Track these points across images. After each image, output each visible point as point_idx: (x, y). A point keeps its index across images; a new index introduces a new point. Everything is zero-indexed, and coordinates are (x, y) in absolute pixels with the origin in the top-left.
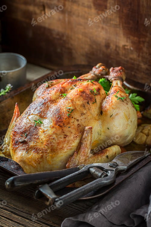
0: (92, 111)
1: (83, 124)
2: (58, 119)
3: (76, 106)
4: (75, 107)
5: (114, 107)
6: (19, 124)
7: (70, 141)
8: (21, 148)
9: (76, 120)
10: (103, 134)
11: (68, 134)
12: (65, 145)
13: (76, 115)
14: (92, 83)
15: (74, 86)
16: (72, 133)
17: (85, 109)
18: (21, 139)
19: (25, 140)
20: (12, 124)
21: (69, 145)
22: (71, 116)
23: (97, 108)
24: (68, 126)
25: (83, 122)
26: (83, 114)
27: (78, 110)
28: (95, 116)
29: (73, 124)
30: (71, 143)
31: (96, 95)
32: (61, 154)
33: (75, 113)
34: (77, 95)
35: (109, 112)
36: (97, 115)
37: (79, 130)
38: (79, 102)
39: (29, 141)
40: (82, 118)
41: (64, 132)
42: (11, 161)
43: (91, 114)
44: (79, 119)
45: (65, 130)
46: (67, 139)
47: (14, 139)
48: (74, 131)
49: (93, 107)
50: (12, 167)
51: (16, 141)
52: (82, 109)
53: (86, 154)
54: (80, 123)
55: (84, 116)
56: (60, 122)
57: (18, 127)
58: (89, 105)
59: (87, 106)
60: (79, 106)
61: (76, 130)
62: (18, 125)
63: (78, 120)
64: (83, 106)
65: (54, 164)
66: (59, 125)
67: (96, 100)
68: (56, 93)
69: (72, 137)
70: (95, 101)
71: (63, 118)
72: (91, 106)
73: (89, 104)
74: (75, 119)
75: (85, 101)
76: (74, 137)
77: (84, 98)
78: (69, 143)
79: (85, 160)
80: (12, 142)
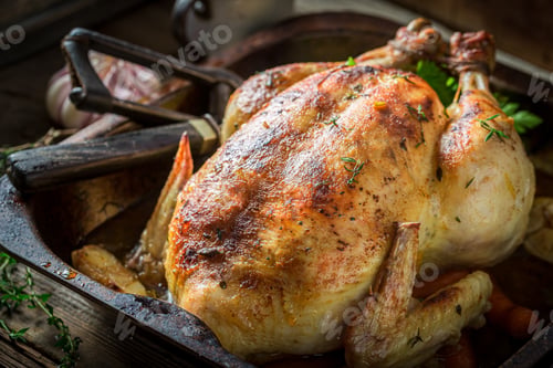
0: (414, 168)
1: (391, 209)
2: (319, 193)
3: (370, 155)
4: (367, 157)
5: (477, 158)
6: (199, 201)
7: (357, 262)
8: (203, 272)
9: (371, 198)
10: (439, 233)
11: (350, 239)
12: (341, 269)
13: (371, 183)
14: (407, 80)
15: (357, 88)
16: (360, 235)
17: (395, 164)
18: (204, 245)
19: (218, 248)
20: (167, 193)
21: (352, 273)
22: (358, 186)
23: (428, 160)
24: (350, 214)
25: (389, 202)
26: (389, 179)
27: (376, 165)
28: (421, 183)
29: (364, 210)
30: (358, 267)
31: (423, 119)
32: (328, 298)
33: (370, 177)
34: (371, 118)
35: (461, 172)
36: (428, 180)
37: (381, 229)
38: (378, 143)
39: (231, 255)
40: (386, 190)
41: (339, 232)
42: (181, 313)
43: (411, 178)
44: (380, 193)
45: (342, 228)
46: (346, 253)
47: (182, 244)
48: (365, 231)
49: (417, 158)
50: (185, 330)
51: (188, 250)
52: (386, 162)
53: (400, 303)
54: (382, 208)
55: (392, 186)
56: (324, 201)
57: (196, 210)
58: (405, 152)
59: (400, 154)
60: (379, 155)
61: (373, 226)
62: (193, 201)
63: (376, 198)
64: (389, 154)
65: (304, 324)
66: (322, 212)
67: (422, 134)
68: (304, 110)
69: (360, 250)
70: (420, 141)
71: (333, 189)
72: (411, 156)
73: (406, 149)
74: (368, 193)
75: (394, 139)
76: (367, 249)
77: (390, 128)
78: (353, 266)
79: (399, 321)
80: (176, 251)
